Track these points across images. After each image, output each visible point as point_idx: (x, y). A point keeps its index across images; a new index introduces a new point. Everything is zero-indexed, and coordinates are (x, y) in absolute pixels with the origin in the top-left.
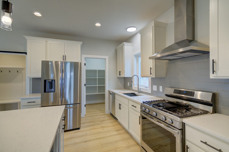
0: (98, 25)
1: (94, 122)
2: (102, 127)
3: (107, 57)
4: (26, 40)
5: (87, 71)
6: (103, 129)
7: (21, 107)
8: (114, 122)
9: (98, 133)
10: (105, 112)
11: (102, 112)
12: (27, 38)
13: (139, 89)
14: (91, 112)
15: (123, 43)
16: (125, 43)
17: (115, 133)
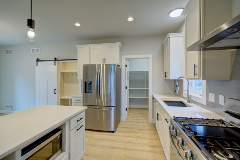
0: (130, 19)
1: (131, 128)
2: (138, 137)
3: (150, 56)
4: (77, 48)
5: (131, 73)
6: (137, 140)
7: (73, 104)
8: (154, 134)
9: (129, 142)
10: (148, 120)
11: (146, 120)
12: (78, 46)
13: (189, 96)
14: (134, 117)
15: (167, 35)
16: (170, 35)
17: (148, 148)
